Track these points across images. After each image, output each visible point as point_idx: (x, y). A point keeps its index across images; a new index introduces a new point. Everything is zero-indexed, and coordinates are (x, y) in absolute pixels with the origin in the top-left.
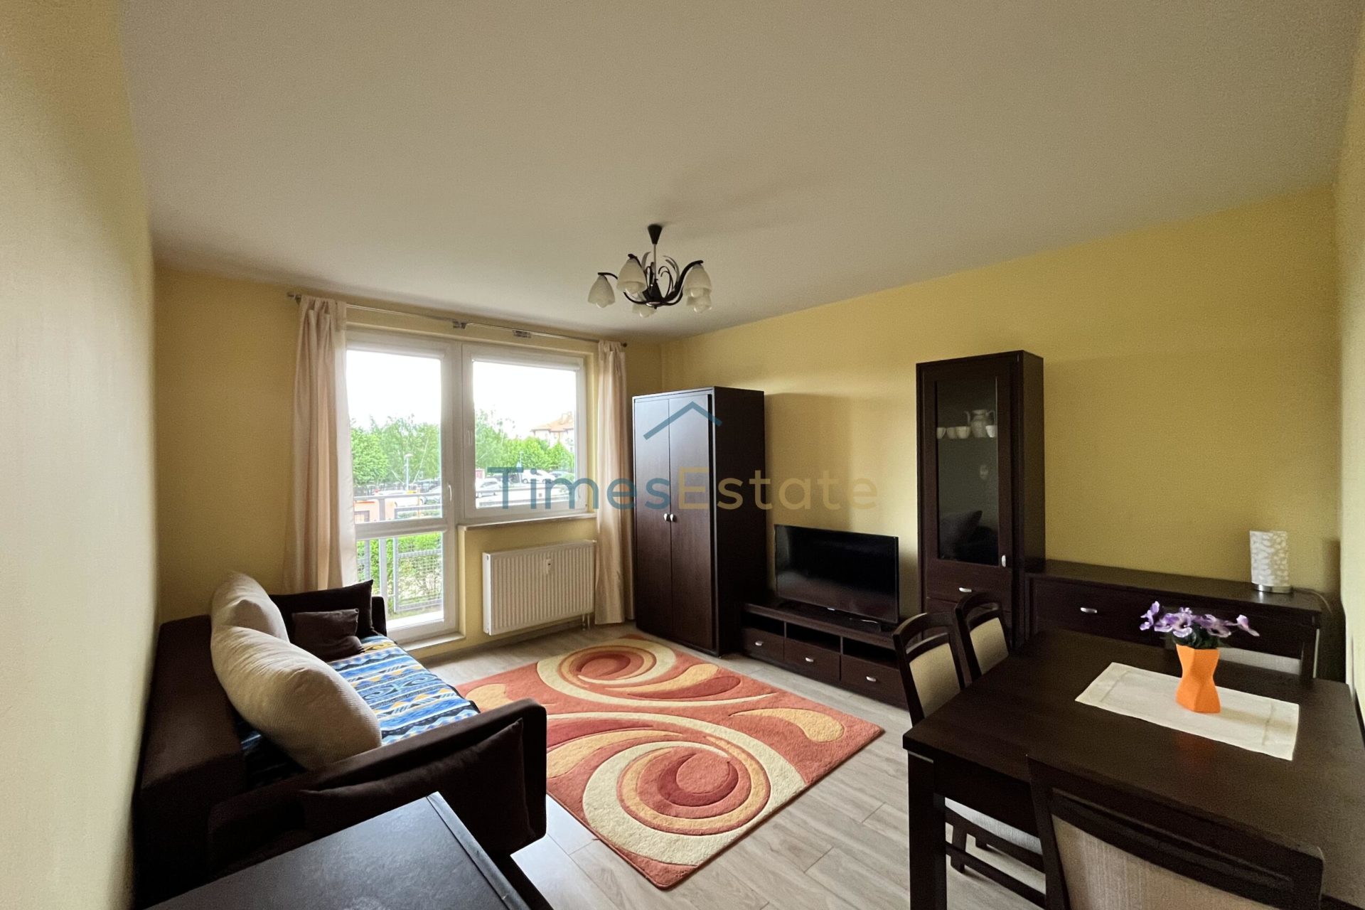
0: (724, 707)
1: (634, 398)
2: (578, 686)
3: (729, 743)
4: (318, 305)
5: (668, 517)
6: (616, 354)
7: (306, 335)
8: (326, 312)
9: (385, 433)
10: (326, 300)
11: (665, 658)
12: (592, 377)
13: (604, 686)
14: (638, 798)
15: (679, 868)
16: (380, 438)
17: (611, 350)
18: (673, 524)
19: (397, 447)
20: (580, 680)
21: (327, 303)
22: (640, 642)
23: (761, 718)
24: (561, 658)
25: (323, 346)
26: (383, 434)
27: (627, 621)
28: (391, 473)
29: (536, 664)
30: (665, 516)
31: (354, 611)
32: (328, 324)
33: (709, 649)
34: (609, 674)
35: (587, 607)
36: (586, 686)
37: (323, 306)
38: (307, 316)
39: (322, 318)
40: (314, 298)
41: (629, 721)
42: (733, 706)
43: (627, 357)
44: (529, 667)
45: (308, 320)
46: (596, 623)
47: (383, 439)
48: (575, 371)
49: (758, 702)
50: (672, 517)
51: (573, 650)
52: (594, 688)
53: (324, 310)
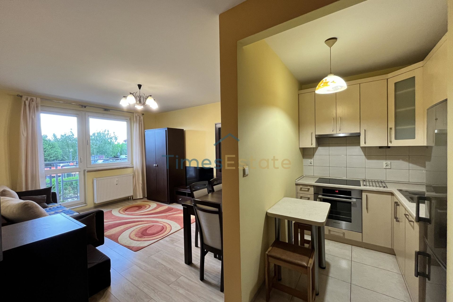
0: (166, 215)
1: (145, 130)
2: (124, 214)
3: (164, 222)
4: (29, 99)
5: (155, 165)
6: (140, 117)
7: (25, 109)
8: (33, 101)
9: (61, 142)
10: (32, 97)
11: (153, 205)
12: (132, 124)
13: (132, 214)
14: (134, 236)
15: (141, 247)
16: (59, 144)
17: (138, 116)
18: (157, 167)
19: (66, 147)
20: (125, 213)
21: (33, 98)
22: (147, 202)
23: (175, 217)
24: (119, 209)
25: (31, 112)
26: (60, 142)
27: (144, 197)
28: (64, 157)
29: (112, 210)
30: (154, 165)
31: (45, 196)
32: (33, 105)
33: (167, 202)
34: (135, 211)
35: (131, 194)
36: (126, 214)
37: (31, 100)
38: (25, 102)
39: (31, 103)
40: (28, 97)
41: (137, 221)
42: (169, 215)
43: (143, 118)
44: (109, 211)
45: (25, 104)
46: (134, 198)
47: (60, 144)
48: (126, 122)
49: (176, 213)
50: (156, 165)
51: (125, 206)
52: (128, 214)
53: (31, 101)
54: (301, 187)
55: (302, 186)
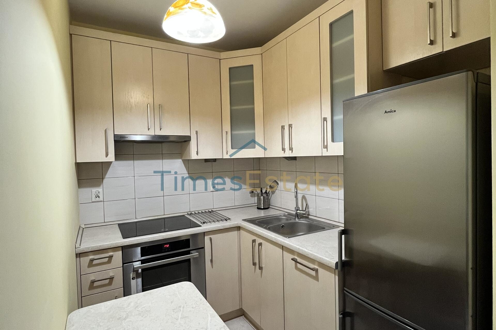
54: (92, 257)
55: (94, 255)
